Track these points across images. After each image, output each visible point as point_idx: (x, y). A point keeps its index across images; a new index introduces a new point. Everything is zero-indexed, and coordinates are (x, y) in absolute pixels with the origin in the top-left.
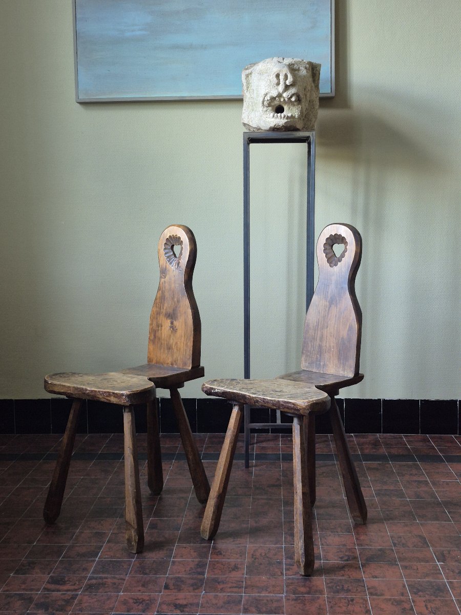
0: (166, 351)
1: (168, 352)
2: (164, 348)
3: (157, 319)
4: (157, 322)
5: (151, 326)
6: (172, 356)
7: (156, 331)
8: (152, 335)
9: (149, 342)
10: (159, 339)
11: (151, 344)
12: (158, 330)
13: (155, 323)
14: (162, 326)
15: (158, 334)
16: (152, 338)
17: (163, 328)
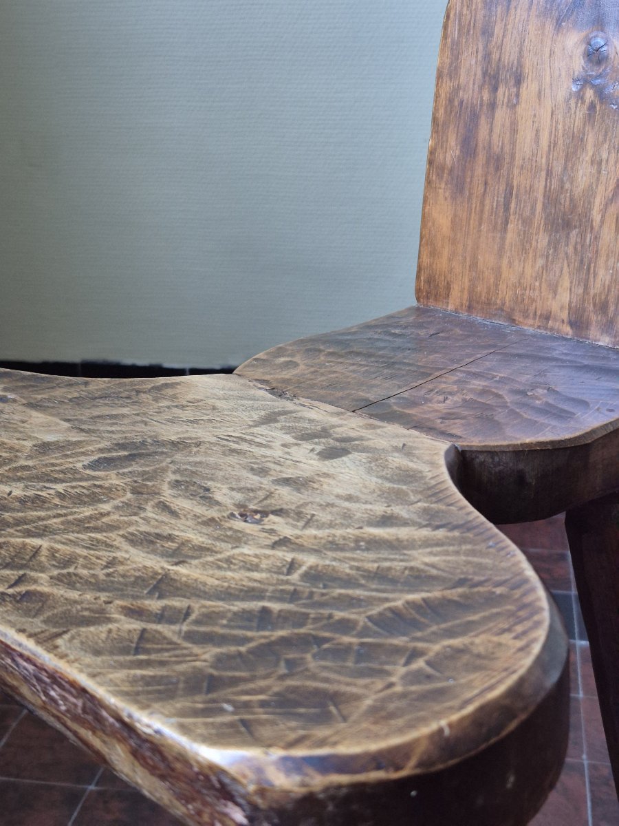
0: (542, 240)
1: (554, 244)
2: (527, 222)
3: (487, 32)
4: (487, 56)
5: (447, 86)
6: (585, 269)
7: (475, 116)
8: (453, 141)
9: (429, 182)
10: (496, 162)
11: (443, 191)
12: (493, 106)
13: (471, 62)
14: (519, 81)
15: (492, 132)
16: (451, 153)
17: (529, 89)
